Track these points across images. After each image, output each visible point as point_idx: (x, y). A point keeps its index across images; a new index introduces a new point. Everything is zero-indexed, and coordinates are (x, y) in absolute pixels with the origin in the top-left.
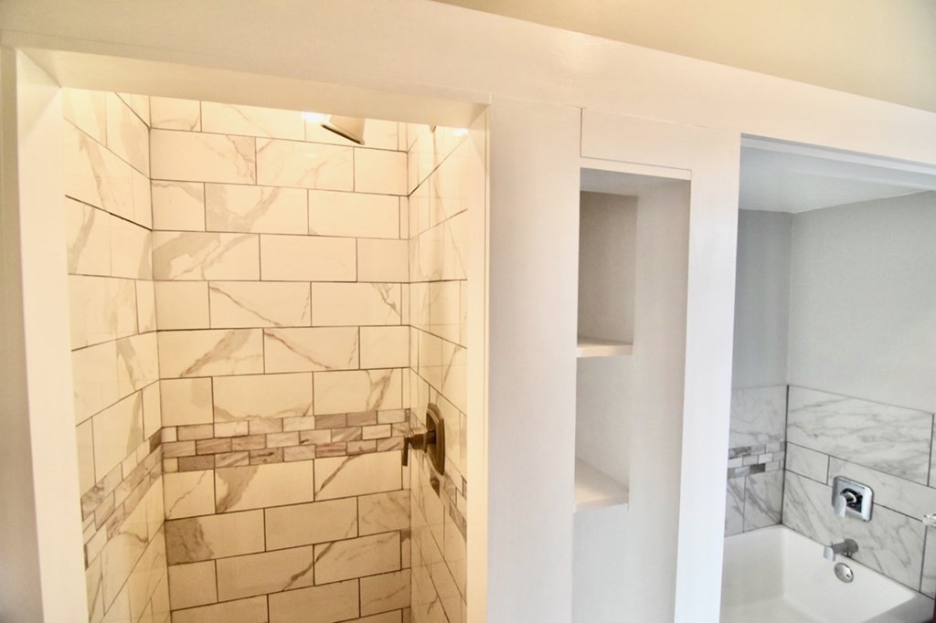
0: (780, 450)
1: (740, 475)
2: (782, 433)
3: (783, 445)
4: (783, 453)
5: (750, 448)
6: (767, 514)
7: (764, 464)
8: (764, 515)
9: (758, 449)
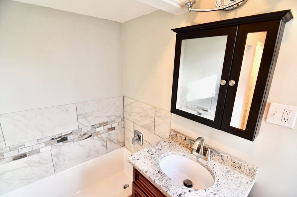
0: (122, 121)
1: (103, 133)
2: (122, 114)
3: (123, 119)
4: (123, 121)
5: (107, 122)
6: (118, 144)
7: (115, 127)
8: (116, 144)
9: (111, 122)
